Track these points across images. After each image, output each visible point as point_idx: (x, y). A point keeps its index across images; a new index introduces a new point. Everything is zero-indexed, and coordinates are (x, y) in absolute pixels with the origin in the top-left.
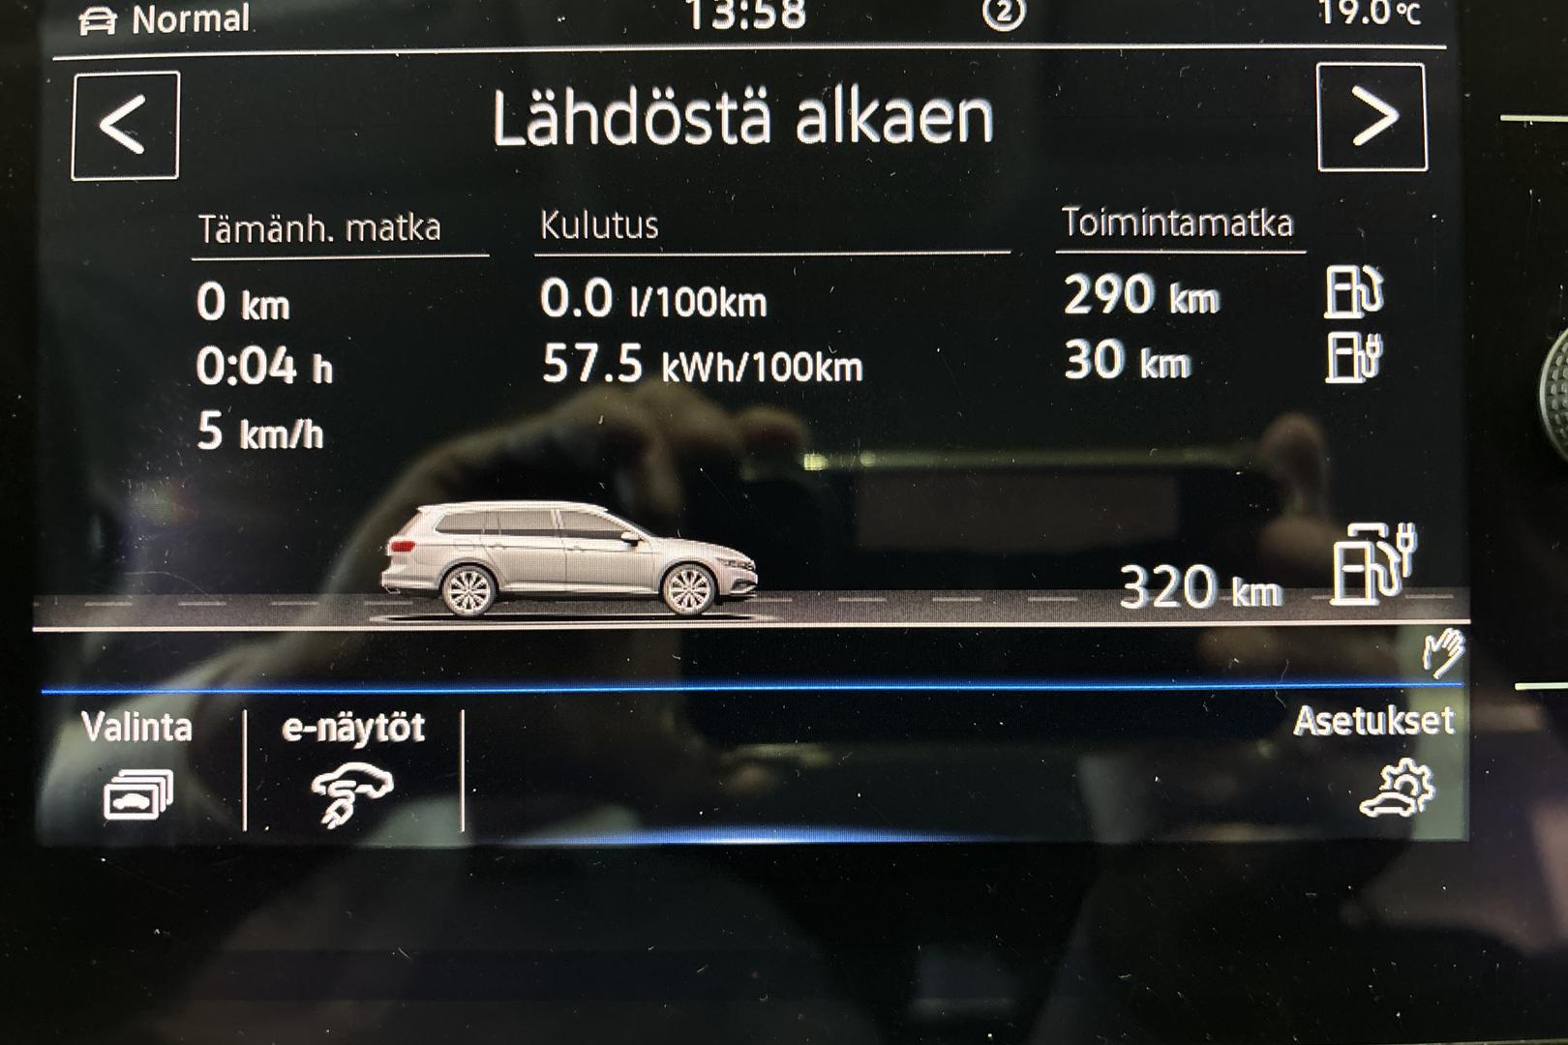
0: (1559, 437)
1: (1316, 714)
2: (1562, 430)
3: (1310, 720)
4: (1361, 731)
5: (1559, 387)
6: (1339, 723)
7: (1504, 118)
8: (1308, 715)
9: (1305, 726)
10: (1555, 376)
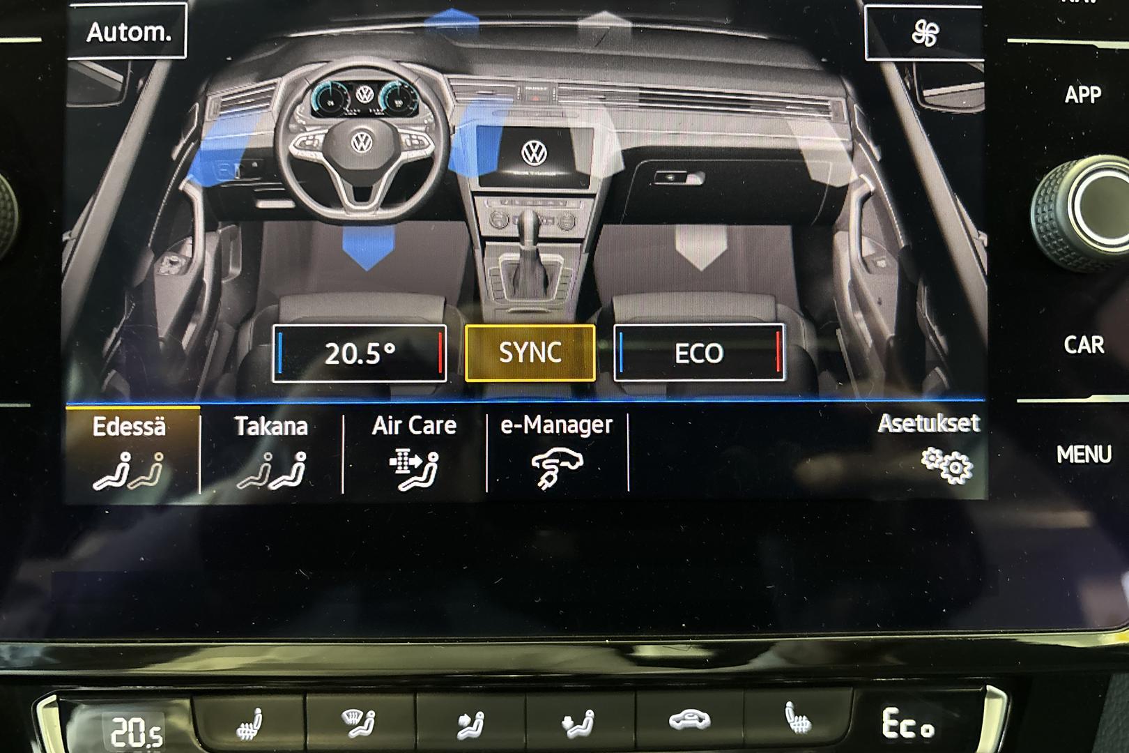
0: (1043, 240)
1: (892, 418)
2: (1044, 236)
3: (888, 423)
4: (920, 430)
5: (1043, 209)
6: (906, 425)
7: (1010, 40)
8: (887, 420)
9: (885, 426)
10: (1040, 202)
